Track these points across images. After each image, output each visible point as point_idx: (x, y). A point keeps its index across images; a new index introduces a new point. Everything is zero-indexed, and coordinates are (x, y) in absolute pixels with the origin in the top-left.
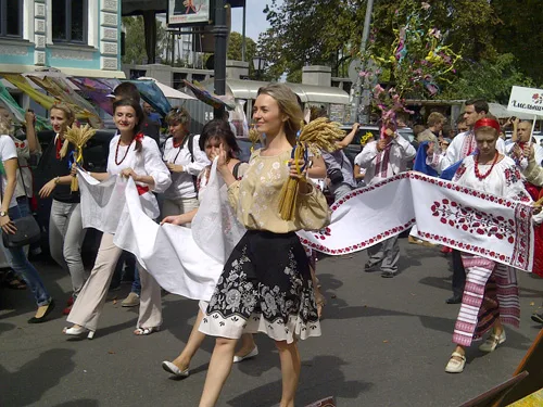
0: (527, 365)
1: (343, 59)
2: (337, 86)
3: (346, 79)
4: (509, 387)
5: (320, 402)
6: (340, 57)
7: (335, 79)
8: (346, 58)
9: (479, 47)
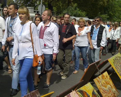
0: (83, 79)
1: (36, 6)
2: (35, 12)
3: (38, 11)
4: (79, 84)
5: (35, 91)
6: (36, 5)
7: (35, 10)
8: (38, 5)
9: (69, 2)
